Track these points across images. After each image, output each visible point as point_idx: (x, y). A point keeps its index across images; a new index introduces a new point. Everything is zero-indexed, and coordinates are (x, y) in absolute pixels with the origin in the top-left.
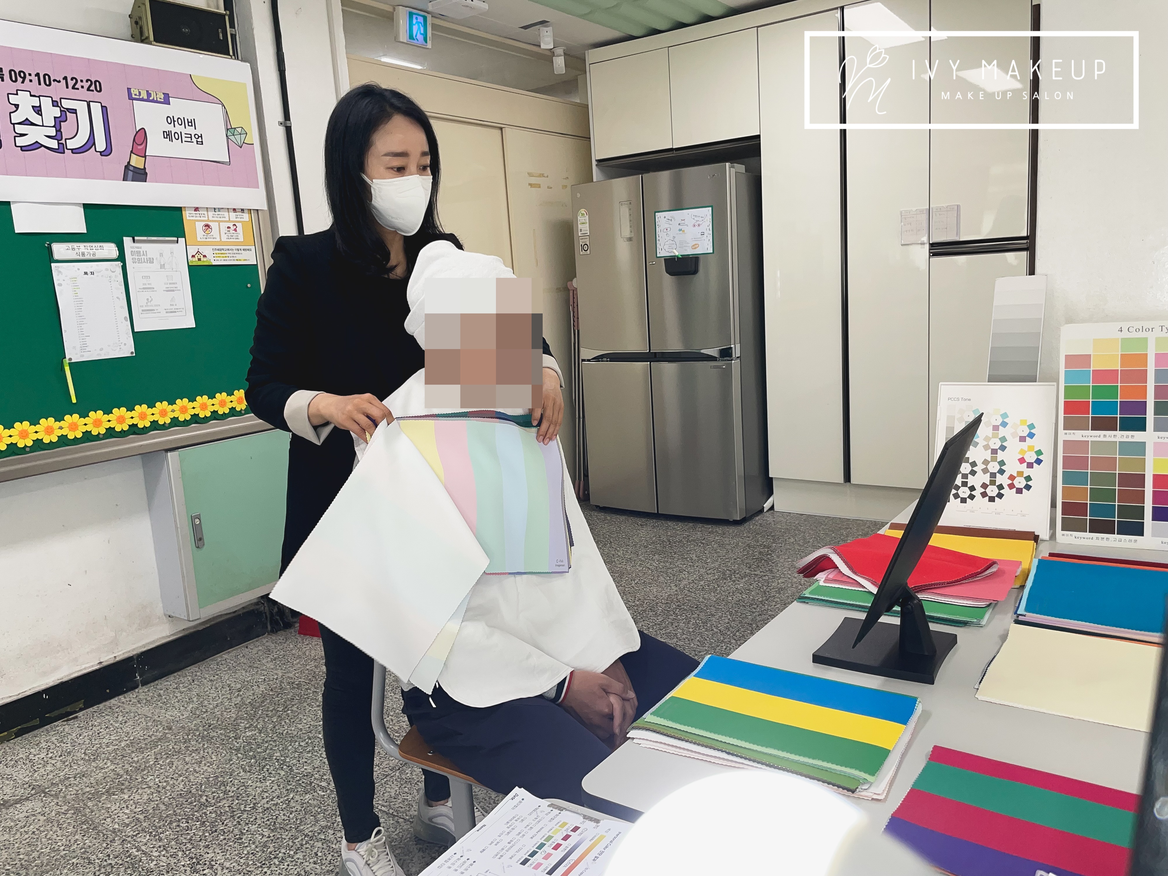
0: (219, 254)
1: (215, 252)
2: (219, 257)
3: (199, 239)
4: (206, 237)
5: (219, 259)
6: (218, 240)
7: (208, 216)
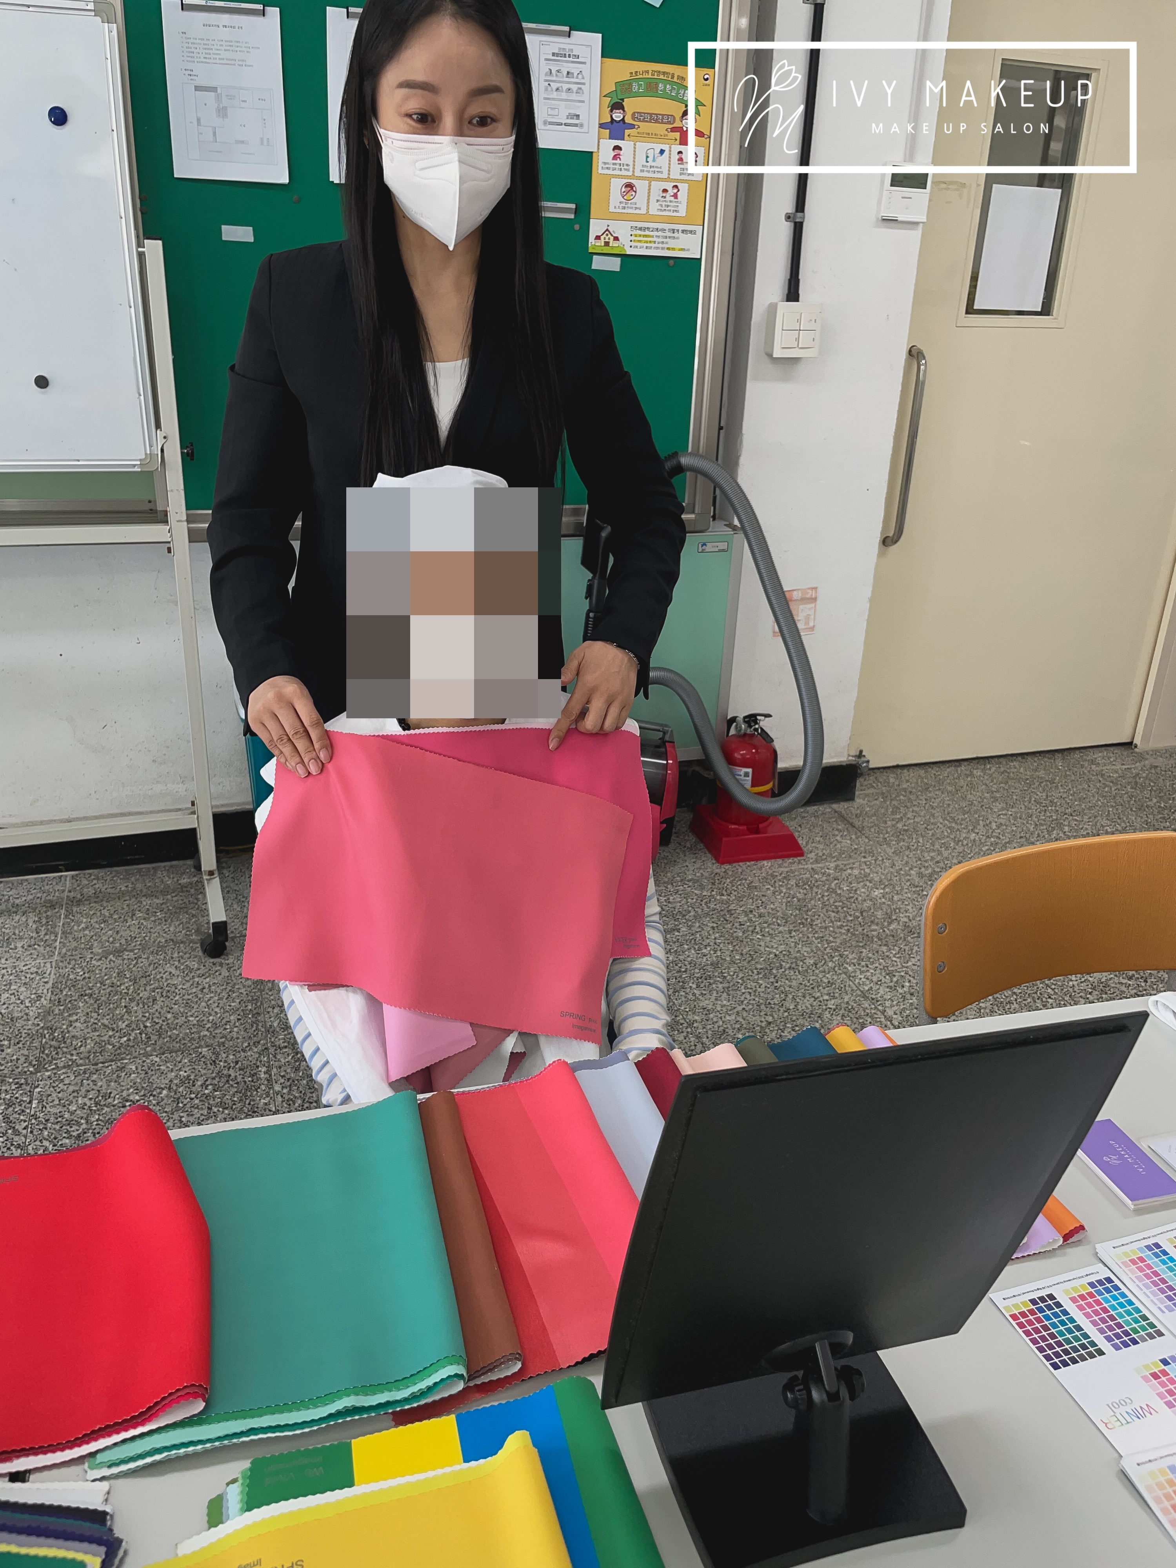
0: (640, 236)
1: (634, 233)
2: (640, 241)
3: (612, 209)
4: (624, 205)
5: (639, 244)
6: (643, 211)
7: (634, 168)
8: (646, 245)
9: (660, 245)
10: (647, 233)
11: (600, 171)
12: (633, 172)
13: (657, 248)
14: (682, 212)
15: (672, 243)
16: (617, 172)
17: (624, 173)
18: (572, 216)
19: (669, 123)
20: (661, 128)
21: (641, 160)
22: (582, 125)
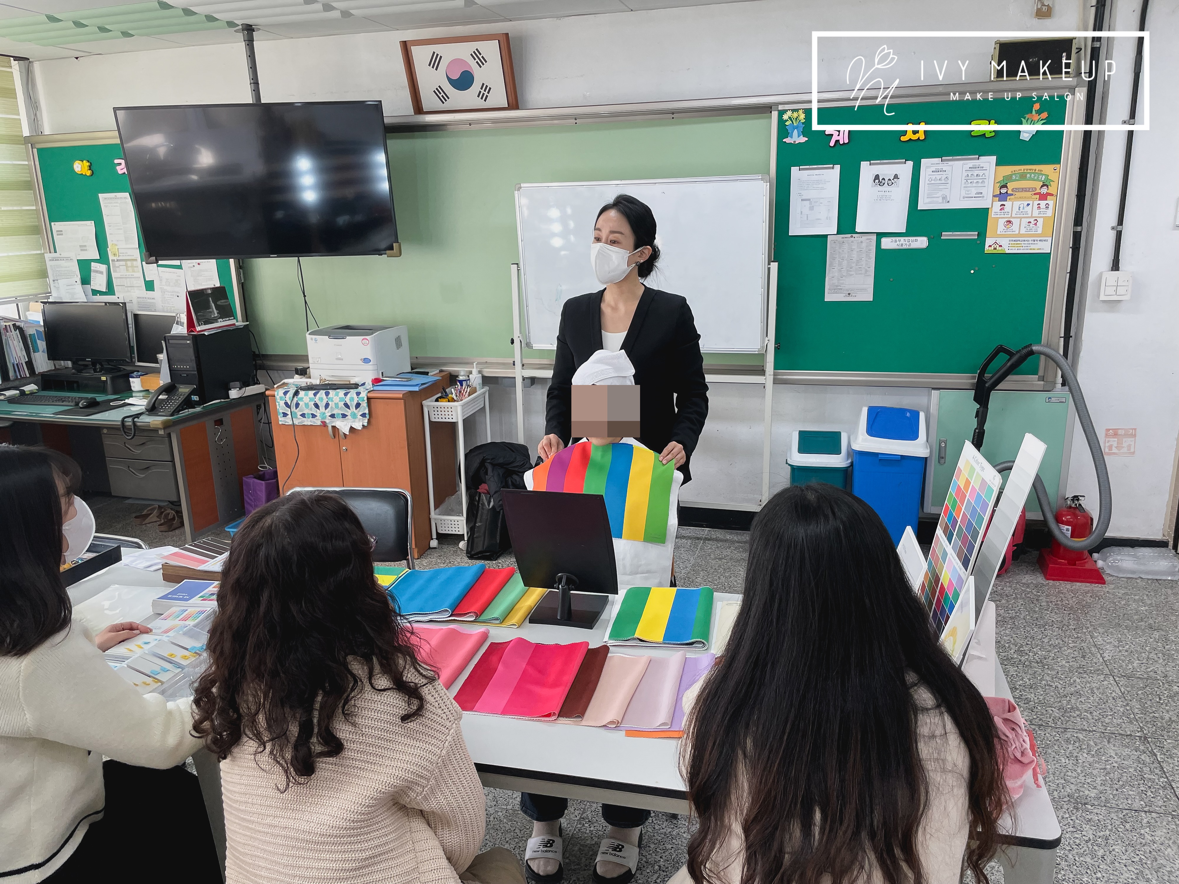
0: (1015, 244)
1: (1011, 242)
2: (1014, 247)
3: (998, 233)
5: (1013, 248)
6: (1017, 232)
7: (1012, 213)
8: (1017, 248)
9: (1026, 248)
10: (1018, 242)
11: (993, 216)
12: (1011, 215)
13: (1024, 249)
14: (1040, 231)
15: (1032, 247)
16: (1003, 216)
17: (1005, 216)
18: (976, 237)
19: (1034, 191)
20: (1029, 194)
21: (1016, 209)
22: (983, 197)
